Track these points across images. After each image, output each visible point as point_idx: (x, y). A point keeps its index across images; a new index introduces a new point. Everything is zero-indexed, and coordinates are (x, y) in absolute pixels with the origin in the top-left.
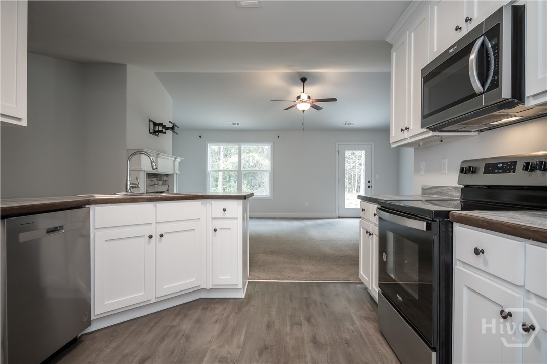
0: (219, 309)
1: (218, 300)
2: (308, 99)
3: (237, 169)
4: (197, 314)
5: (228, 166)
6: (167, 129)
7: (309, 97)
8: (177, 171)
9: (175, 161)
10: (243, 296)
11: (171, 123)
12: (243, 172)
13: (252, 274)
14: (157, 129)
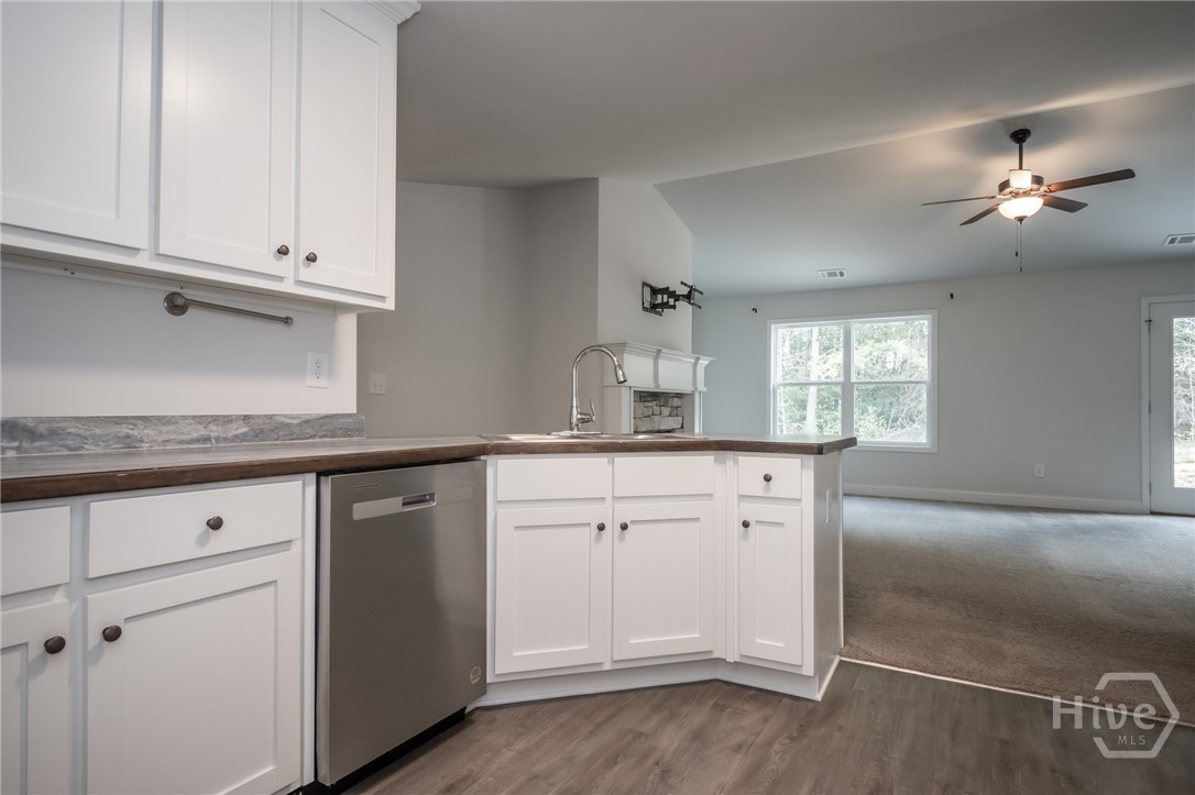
0: (751, 717)
1: (753, 692)
2: (1035, 186)
3: (841, 379)
4: (697, 716)
5: (828, 373)
6: (677, 298)
7: (1038, 180)
8: (701, 387)
9: (695, 365)
10: (819, 697)
11: (685, 285)
12: (856, 386)
13: (852, 641)
14: (659, 301)
